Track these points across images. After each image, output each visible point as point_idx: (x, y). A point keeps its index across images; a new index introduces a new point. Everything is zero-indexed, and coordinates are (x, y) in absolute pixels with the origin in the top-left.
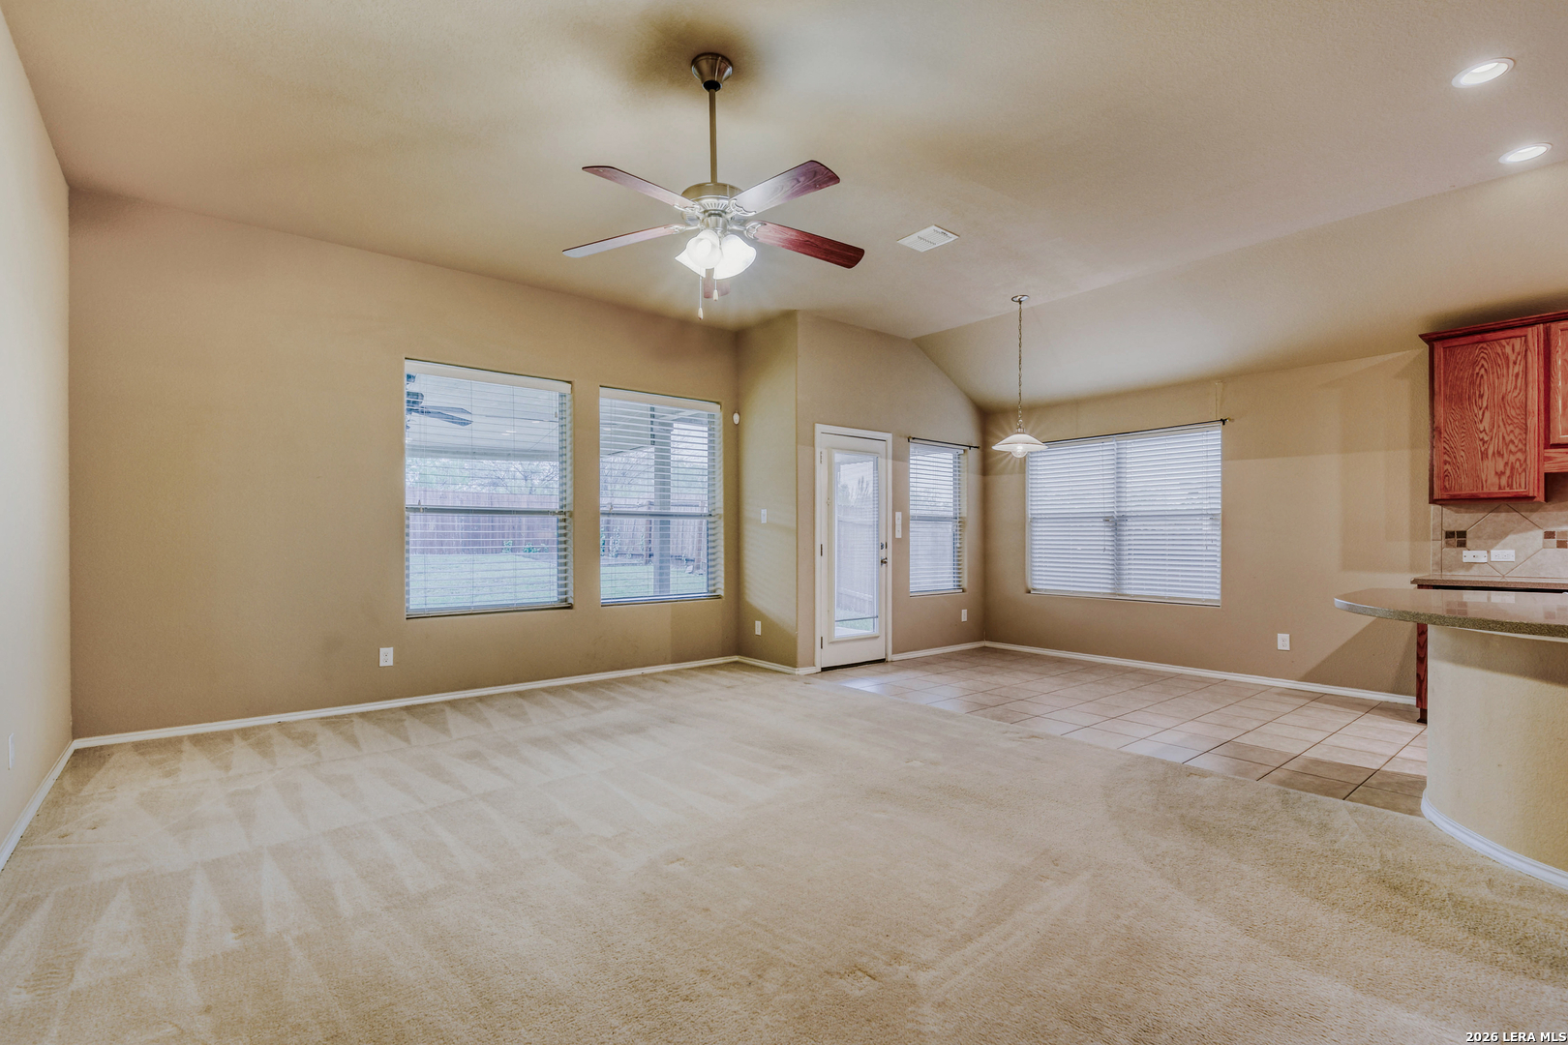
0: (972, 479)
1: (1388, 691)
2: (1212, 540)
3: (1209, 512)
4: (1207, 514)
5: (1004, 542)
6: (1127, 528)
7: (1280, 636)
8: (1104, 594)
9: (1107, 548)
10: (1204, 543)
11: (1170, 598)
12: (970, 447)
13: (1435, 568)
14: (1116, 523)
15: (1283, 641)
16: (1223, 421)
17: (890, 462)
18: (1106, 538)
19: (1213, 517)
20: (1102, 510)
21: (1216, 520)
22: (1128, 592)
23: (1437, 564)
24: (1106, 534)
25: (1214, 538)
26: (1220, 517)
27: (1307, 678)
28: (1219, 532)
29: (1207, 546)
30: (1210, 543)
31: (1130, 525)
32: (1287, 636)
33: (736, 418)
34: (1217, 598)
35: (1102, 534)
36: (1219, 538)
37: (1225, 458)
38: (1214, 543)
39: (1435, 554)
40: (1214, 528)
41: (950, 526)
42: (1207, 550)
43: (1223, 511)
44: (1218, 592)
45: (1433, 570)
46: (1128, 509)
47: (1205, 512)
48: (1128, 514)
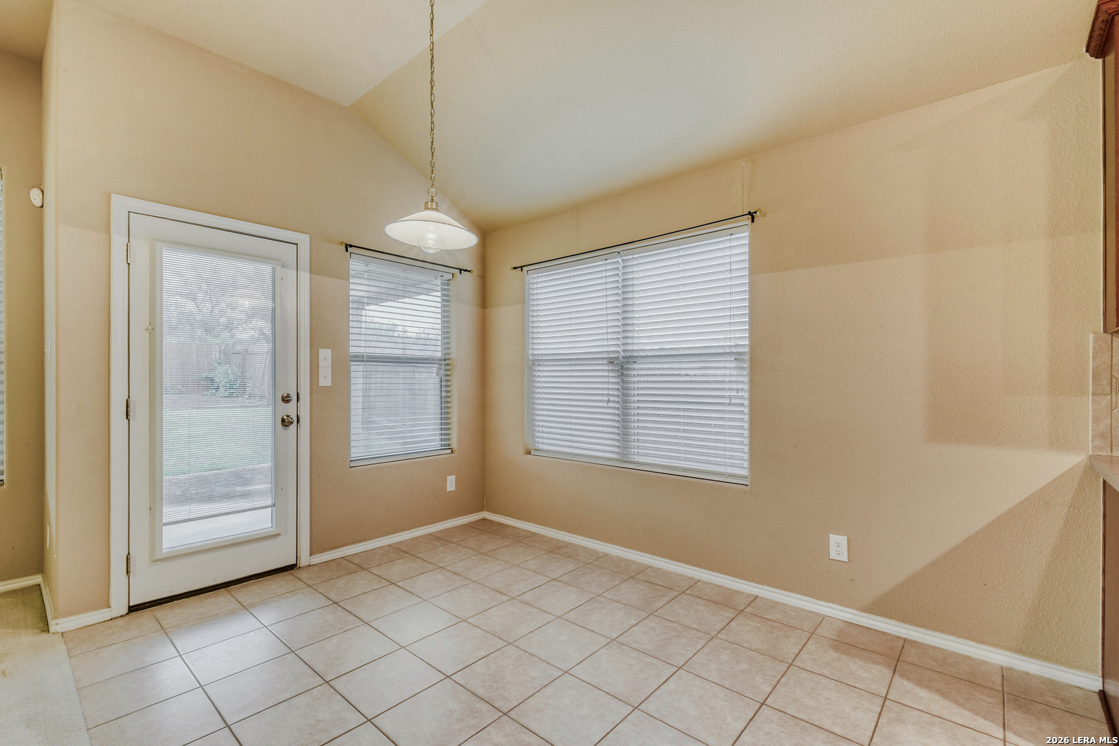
0: (466, 311)
1: (1010, 649)
2: (737, 390)
3: (734, 351)
4: (731, 353)
5: (505, 390)
6: (636, 373)
7: (834, 539)
8: (609, 459)
9: (611, 399)
10: (728, 394)
11: (685, 469)
12: (461, 270)
13: (1097, 443)
14: (622, 365)
15: (838, 546)
16: (752, 215)
17: (305, 277)
18: (610, 386)
19: (738, 357)
20: (606, 349)
21: (742, 360)
22: (637, 459)
23: (1102, 436)
24: (611, 380)
25: (739, 386)
26: (747, 357)
27: (874, 608)
28: (746, 379)
29: (730, 397)
30: (734, 393)
31: (639, 369)
32: (843, 540)
33: (36, 196)
34: (745, 472)
35: (605, 379)
36: (746, 387)
37: (754, 270)
38: (740, 394)
39: (1097, 420)
40: (741, 372)
41: (435, 370)
42: (730, 404)
43: (751, 346)
44: (746, 464)
45: (1095, 448)
46: (636, 348)
47: (728, 351)
48: (635, 354)
